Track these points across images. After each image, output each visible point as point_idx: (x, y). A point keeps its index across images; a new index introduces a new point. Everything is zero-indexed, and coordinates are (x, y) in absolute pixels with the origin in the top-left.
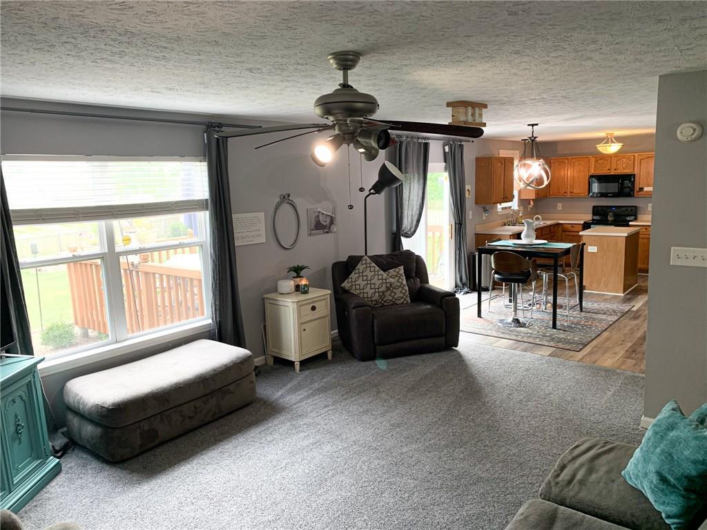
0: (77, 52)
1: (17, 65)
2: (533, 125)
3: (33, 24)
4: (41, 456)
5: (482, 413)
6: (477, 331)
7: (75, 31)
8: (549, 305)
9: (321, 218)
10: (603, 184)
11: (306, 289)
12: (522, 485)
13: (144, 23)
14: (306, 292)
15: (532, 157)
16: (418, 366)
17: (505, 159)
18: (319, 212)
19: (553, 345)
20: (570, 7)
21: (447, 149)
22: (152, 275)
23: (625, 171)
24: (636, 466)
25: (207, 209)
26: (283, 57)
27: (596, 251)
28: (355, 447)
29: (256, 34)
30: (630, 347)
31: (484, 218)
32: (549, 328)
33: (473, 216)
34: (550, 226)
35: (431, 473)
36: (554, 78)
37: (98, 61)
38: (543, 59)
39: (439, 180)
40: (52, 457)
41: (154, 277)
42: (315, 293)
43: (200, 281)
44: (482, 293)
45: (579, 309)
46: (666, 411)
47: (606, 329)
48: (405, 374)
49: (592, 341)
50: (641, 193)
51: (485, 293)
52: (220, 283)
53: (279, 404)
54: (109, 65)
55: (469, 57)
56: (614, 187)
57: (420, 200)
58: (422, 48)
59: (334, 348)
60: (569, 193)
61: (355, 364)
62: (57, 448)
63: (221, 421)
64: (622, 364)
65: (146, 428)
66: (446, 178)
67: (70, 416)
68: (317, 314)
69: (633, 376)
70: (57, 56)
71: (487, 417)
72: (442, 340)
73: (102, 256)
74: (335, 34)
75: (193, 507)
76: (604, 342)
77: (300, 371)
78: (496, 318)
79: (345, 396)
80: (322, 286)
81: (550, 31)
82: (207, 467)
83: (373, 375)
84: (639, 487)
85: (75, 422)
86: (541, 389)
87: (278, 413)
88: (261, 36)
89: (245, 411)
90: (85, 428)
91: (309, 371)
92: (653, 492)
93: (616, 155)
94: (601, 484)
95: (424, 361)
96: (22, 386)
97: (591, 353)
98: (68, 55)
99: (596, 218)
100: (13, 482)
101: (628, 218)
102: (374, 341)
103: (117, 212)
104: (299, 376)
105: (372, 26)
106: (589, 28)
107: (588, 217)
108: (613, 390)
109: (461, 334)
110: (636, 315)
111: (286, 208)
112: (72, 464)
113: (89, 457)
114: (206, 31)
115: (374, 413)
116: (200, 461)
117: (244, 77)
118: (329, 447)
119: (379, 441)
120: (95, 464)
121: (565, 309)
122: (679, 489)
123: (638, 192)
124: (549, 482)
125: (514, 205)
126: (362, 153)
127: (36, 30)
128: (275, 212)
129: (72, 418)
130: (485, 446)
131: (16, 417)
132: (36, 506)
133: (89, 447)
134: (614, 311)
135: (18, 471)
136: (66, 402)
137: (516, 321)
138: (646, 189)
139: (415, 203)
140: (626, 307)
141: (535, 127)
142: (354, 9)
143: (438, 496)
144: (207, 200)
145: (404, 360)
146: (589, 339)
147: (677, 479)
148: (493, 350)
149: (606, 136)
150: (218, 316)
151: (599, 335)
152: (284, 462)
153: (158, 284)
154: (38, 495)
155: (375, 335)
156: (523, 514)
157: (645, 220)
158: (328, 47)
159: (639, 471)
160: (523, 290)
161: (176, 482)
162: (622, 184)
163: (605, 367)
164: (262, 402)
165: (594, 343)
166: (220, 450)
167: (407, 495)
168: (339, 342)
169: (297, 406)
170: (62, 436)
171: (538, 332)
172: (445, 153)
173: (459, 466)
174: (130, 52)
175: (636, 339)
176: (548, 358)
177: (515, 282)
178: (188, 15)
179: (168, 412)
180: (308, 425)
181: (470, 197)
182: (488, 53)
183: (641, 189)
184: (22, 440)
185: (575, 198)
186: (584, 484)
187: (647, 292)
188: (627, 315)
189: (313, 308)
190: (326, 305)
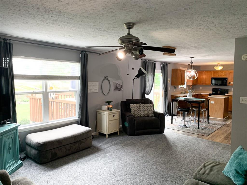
0: (42, 19)
1: (22, 24)
2: (192, 58)
3: (29, 7)
4: (16, 159)
5: (172, 154)
6: (171, 128)
7: (42, 10)
8: (197, 121)
9: (118, 85)
10: (216, 81)
11: (111, 109)
12: (186, 179)
13: (65, 8)
14: (111, 110)
15: (192, 69)
16: (149, 138)
17: (182, 70)
18: (117, 83)
19: (198, 134)
20: (205, 7)
21: (162, 65)
22: (58, 103)
23: (224, 77)
24: (227, 168)
25: (79, 79)
26: (109, 24)
27: (214, 103)
28: (126, 163)
29: (101, 14)
30: (226, 136)
31: (174, 90)
32: (197, 128)
33: (170, 89)
34: (197, 94)
35: (153, 173)
36: (199, 37)
37: (48, 23)
38: (196, 29)
39: (159, 76)
40: (20, 160)
41: (59, 104)
42: (114, 111)
43: (75, 105)
44: (173, 116)
45: (207, 123)
46: (238, 149)
47: (217, 130)
48: (145, 141)
49: (212, 133)
50: (230, 84)
51: (174, 116)
52: (82, 105)
53: (100, 148)
54: (52, 25)
55: (171, 27)
56: (220, 82)
57: (152, 82)
58: (155, 22)
59: (120, 131)
60: (204, 83)
61: (127, 137)
62: (22, 158)
63: (80, 152)
64: (223, 141)
65: (53, 152)
66: (161, 75)
67: (27, 147)
68: (114, 118)
69: (227, 145)
70: (35, 20)
71: (174, 156)
72: (159, 130)
73: (42, 93)
74: (127, 15)
75: (68, 179)
76: (216, 134)
77: (108, 138)
78: (178, 124)
79: (124, 147)
80: (117, 109)
81: (198, 17)
82: (74, 167)
83: (133, 140)
84: (229, 176)
85: (29, 149)
86: (194, 148)
87: (99, 151)
88: (102, 15)
89: (88, 149)
90: (32, 151)
91: (111, 138)
92: (233, 177)
93: (221, 70)
94: (215, 175)
95: (152, 137)
96: (12, 133)
97: (212, 137)
98: (39, 20)
99: (214, 92)
100: (6, 167)
101: (225, 93)
102: (134, 129)
103: (49, 78)
104: (107, 139)
105: (139, 12)
106: (211, 16)
107: (211, 92)
108: (219, 149)
109: (165, 129)
110: (228, 126)
111: (106, 81)
112: (26, 164)
113: (32, 162)
114: (85, 12)
115: (133, 152)
116: (71, 165)
117: (95, 32)
118: (117, 163)
119: (135, 162)
120: (34, 164)
121: (202, 122)
122: (243, 175)
123: (228, 84)
124: (196, 173)
125: (185, 86)
126: (133, 57)
127: (30, 9)
128: (102, 82)
129: (28, 147)
130: (173, 165)
131: (9, 144)
132: (13, 176)
133: (33, 158)
134: (220, 124)
135: (8, 163)
136: (26, 142)
137: (185, 125)
138: (231, 83)
139: (150, 83)
140: (224, 123)
142: (134, 5)
143: (156, 180)
144: (80, 76)
145: (145, 136)
146: (211, 133)
147: (242, 172)
148: (177, 134)
149: (217, 64)
150: (80, 117)
151: (214, 131)
152: (101, 167)
153: (60, 108)
154: (14, 173)
155: (135, 126)
156: (186, 183)
157: (231, 94)
158: (124, 21)
159: (229, 170)
160: (188, 116)
161: (62, 171)
162: (223, 81)
163: (217, 142)
164: (94, 147)
165: (213, 134)
166: (78, 161)
167: (144, 179)
168: (122, 129)
169: (106, 149)
170: (24, 154)
171: (193, 129)
172: (161, 67)
173: (163, 171)
174: (59, 20)
175: (228, 133)
176: (196, 138)
177: (185, 111)
178: (79, 5)
179: (61, 147)
180: (110, 155)
181: (169, 83)
182: (177, 25)
183: (230, 83)
184: (10, 152)
185: (207, 85)
186: (209, 175)
187: (231, 118)
188: (225, 126)
189: (114, 116)
190: (118, 115)
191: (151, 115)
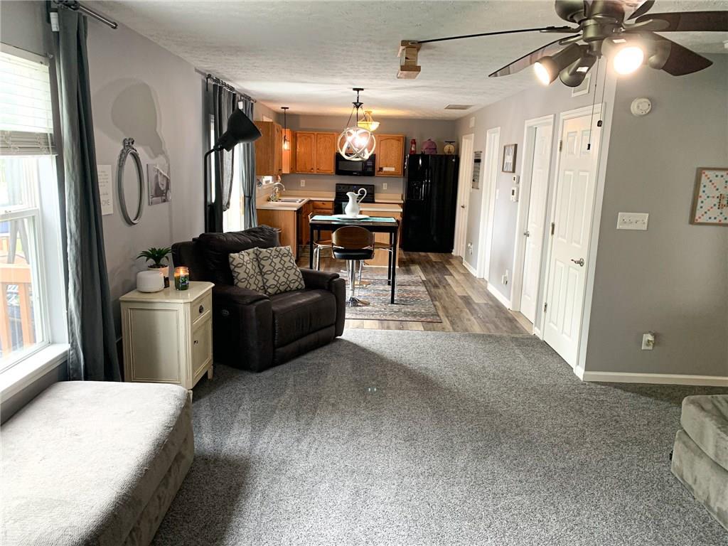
2: (358, 90)
9: (160, 180)
18: (158, 170)
19: (415, 320)
21: (241, 106)
31: (257, 192)
32: (388, 303)
47: (432, 299)
49: (437, 311)
50: (380, 173)
60: (315, 169)
68: (202, 318)
72: (333, 330)
76: (447, 311)
97: (452, 322)
102: (273, 342)
110: (434, 285)
128: (121, 167)
134: (413, 282)
138: (385, 169)
140: (416, 278)
141: (360, 92)
146: (433, 310)
151: (434, 305)
155: (277, 334)
157: (382, 198)
165: (441, 313)
171: (385, 309)
177: (354, 258)
183: (381, 169)
185: (322, 175)
188: (427, 285)
189: (201, 310)
190: (210, 303)
191: (297, 284)
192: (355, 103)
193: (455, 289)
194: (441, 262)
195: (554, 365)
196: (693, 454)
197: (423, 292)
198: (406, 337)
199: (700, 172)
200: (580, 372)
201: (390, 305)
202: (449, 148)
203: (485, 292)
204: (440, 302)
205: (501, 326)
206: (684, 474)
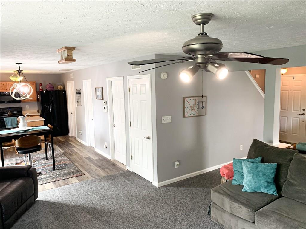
47: (73, 163)
49: (79, 169)
64: (107, 172)
76: (84, 167)
110: (69, 154)
134: (59, 155)
140: (58, 152)
141: (20, 65)
151: (76, 166)
188: (66, 155)
192: (18, 71)
193: (81, 154)
194: (66, 141)
195: (144, 183)
196: (221, 212)
197: (66, 159)
198: (72, 188)
199: (184, 99)
200: (156, 184)
201: (53, 171)
202: (60, 87)
203: (95, 153)
204: (78, 163)
205: (111, 169)
206: (218, 220)
